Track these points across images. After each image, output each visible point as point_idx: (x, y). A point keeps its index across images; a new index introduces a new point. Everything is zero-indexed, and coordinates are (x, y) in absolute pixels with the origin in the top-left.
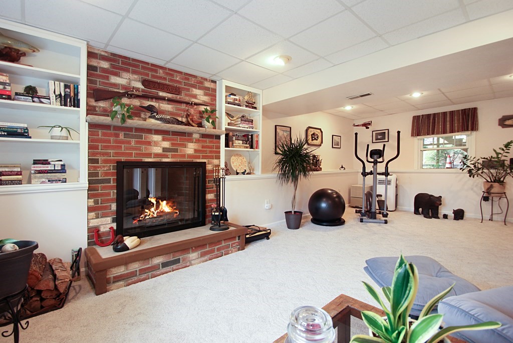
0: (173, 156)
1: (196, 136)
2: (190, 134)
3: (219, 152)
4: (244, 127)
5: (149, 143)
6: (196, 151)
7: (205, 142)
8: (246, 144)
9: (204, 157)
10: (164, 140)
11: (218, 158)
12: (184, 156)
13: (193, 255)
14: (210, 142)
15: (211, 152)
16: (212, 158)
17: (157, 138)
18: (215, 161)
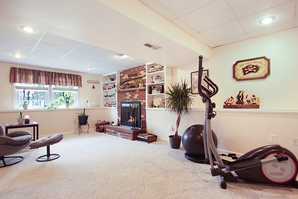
0: (132, 99)
1: (138, 91)
2: (136, 91)
3: (145, 97)
4: (157, 82)
5: (126, 96)
6: (138, 97)
7: (140, 93)
8: (158, 91)
9: (140, 99)
10: (130, 94)
11: (145, 99)
12: (134, 99)
13: (119, 134)
14: (142, 93)
15: (142, 97)
16: (142, 99)
17: (128, 93)
18: (144, 101)
